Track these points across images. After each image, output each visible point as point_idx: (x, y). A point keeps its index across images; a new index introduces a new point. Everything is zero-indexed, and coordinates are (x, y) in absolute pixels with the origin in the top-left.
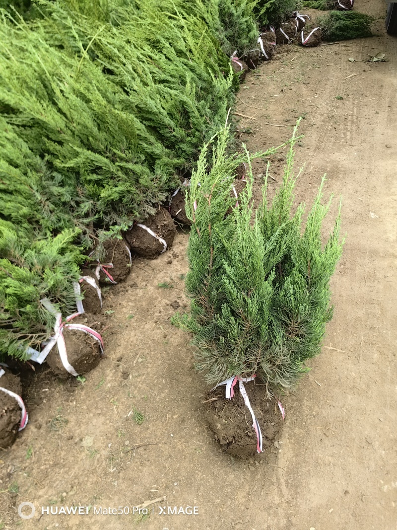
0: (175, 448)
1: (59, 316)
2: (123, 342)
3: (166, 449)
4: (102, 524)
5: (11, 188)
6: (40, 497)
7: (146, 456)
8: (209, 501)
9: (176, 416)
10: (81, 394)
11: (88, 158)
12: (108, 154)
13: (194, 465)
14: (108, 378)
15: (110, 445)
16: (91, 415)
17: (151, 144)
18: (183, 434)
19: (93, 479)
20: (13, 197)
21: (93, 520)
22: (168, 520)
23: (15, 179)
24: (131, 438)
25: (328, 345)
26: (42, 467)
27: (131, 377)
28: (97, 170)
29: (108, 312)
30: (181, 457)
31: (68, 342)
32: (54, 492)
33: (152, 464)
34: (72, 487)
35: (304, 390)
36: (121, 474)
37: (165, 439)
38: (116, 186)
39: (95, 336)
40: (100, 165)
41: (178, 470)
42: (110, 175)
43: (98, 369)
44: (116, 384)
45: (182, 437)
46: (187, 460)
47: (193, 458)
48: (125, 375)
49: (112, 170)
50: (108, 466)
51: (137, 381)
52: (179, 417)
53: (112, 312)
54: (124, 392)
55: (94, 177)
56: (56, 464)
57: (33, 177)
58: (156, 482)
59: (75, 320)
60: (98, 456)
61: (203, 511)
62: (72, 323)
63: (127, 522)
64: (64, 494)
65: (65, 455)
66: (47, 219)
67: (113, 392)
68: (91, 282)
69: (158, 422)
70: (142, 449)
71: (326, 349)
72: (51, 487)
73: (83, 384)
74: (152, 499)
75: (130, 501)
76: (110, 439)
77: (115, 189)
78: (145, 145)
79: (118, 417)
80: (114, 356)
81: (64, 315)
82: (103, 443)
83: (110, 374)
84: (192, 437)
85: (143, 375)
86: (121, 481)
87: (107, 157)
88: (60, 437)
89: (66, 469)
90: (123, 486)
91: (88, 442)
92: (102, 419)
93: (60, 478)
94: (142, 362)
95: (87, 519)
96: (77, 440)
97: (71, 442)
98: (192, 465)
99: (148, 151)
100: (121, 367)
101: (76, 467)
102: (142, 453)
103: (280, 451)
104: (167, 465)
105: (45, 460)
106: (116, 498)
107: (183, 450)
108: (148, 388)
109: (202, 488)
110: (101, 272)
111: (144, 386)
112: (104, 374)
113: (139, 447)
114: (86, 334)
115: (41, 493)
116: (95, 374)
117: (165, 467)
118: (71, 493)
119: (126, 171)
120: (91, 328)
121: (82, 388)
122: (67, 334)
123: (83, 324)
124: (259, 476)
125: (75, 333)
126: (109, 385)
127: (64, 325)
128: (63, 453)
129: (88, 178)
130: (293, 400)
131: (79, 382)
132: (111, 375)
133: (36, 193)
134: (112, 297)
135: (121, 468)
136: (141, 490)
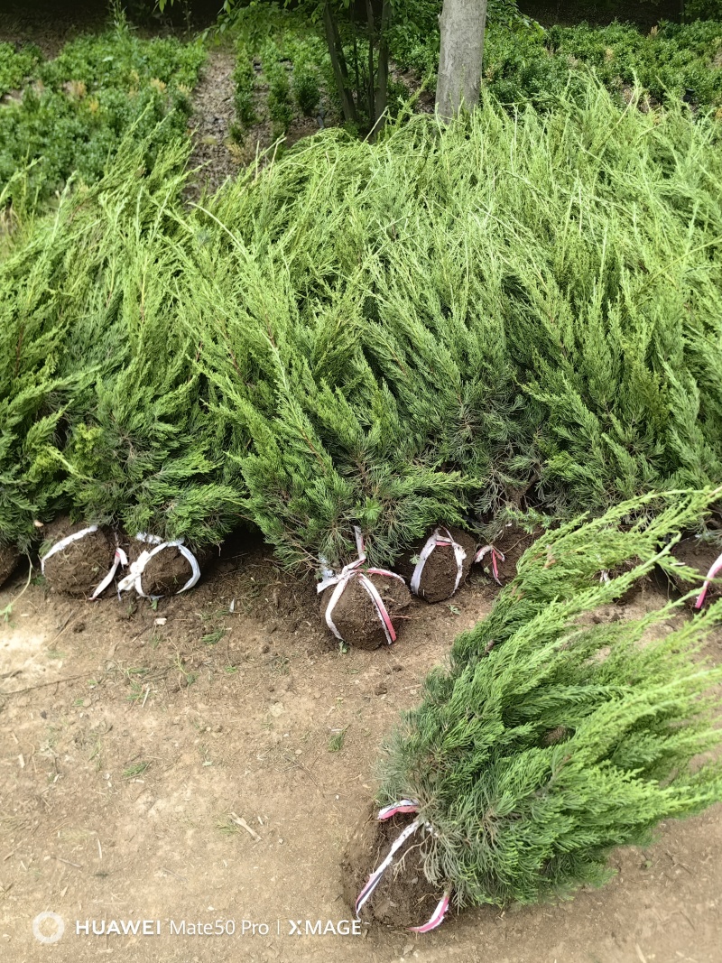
0: (324, 812)
1: (363, 557)
2: (425, 655)
3: (317, 803)
4: (198, 789)
5: (439, 386)
6: (196, 708)
7: (295, 784)
8: (282, 897)
9: (365, 786)
10: (327, 661)
11: (570, 404)
12: (604, 415)
13: (316, 850)
14: (365, 674)
15: (286, 735)
16: (310, 691)
17: (686, 439)
18: (348, 811)
19: (239, 745)
20: (435, 396)
21: (198, 777)
22: (236, 859)
23: (447, 378)
24: (306, 752)
25: (645, 952)
26: (225, 687)
27: (384, 697)
28: (573, 426)
29: (452, 609)
30: (318, 827)
31: (346, 593)
32: (206, 718)
33: (290, 797)
34: (220, 731)
35: (526, 950)
36: (261, 771)
37: (328, 792)
38: (582, 464)
39: (383, 615)
40: (579, 422)
41: (300, 834)
42: (583, 443)
43: (369, 656)
44: (363, 688)
45: (343, 811)
46: (318, 836)
47: (324, 842)
48: (382, 690)
49: (592, 438)
50: (263, 750)
51: (382, 709)
52: (367, 790)
53: (457, 612)
54: (358, 704)
55: (563, 432)
56: (236, 697)
57: (474, 387)
58: (272, 817)
59: (375, 577)
60: (267, 732)
61: (267, 896)
62: (369, 578)
63: (212, 814)
64: (209, 729)
65: (249, 699)
66: (452, 446)
67: (351, 692)
68: (460, 555)
69: (345, 769)
70: (301, 773)
71: (635, 953)
72: (210, 710)
73: (340, 654)
74: (250, 825)
75: (236, 802)
76: (293, 731)
77: (576, 467)
78: (676, 436)
79: (323, 720)
80: (397, 660)
81: (368, 562)
82: (284, 727)
83: (373, 671)
84: (350, 824)
85: (396, 710)
86: (253, 776)
87: (600, 418)
88: (266, 680)
89: (236, 711)
90: (249, 783)
91: (276, 710)
92: (311, 705)
93: (223, 714)
94: (412, 695)
95: (196, 770)
96: (273, 698)
97: (267, 694)
98: (314, 847)
99: (673, 446)
100: (388, 677)
101: (245, 719)
102: (298, 778)
103: (402, 959)
104: (298, 816)
105: (234, 684)
106: (232, 784)
107: (327, 824)
108: (382, 728)
109: (293, 877)
110: (488, 554)
111: (381, 721)
112: (366, 667)
113: (301, 768)
114: (371, 603)
115: (201, 706)
116: (362, 656)
117: (294, 815)
118: (214, 734)
119: (609, 454)
120: (384, 601)
121: (333, 657)
122: (353, 585)
123: (378, 590)
124: (349, 947)
125: (360, 590)
126: (357, 682)
127: (358, 573)
128: (251, 696)
129: (555, 429)
130: (496, 940)
131: (338, 647)
132: (372, 674)
133: (462, 409)
134: (479, 595)
135: (268, 766)
136: (254, 806)
